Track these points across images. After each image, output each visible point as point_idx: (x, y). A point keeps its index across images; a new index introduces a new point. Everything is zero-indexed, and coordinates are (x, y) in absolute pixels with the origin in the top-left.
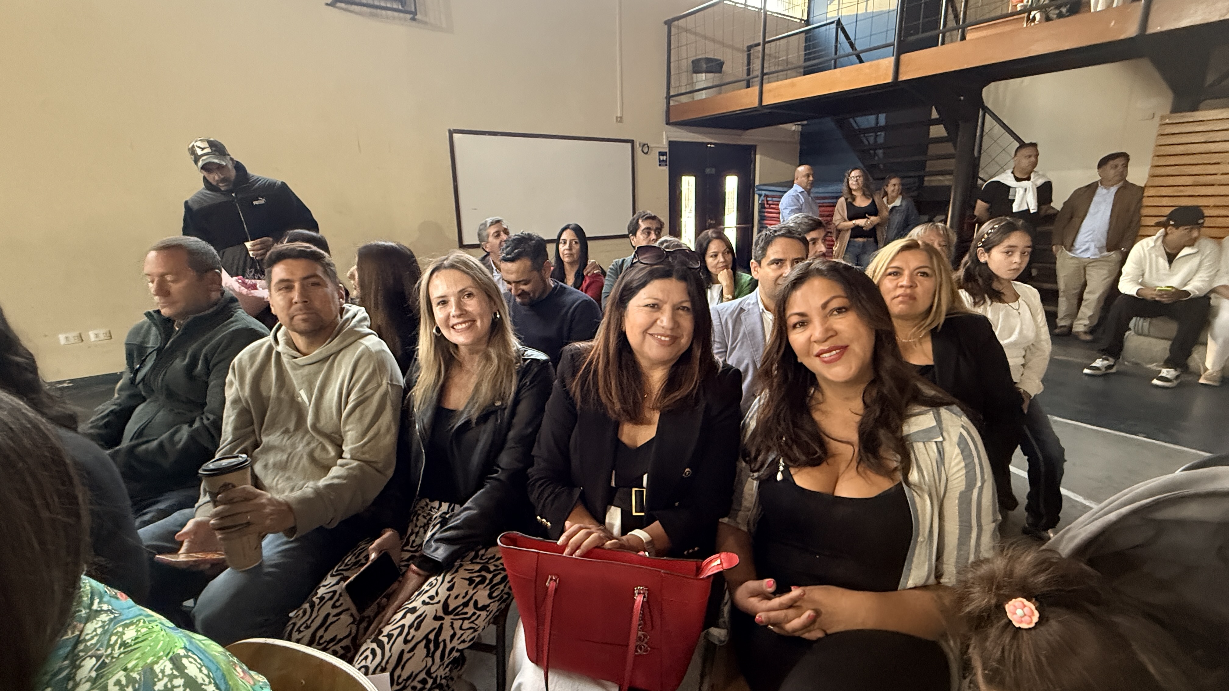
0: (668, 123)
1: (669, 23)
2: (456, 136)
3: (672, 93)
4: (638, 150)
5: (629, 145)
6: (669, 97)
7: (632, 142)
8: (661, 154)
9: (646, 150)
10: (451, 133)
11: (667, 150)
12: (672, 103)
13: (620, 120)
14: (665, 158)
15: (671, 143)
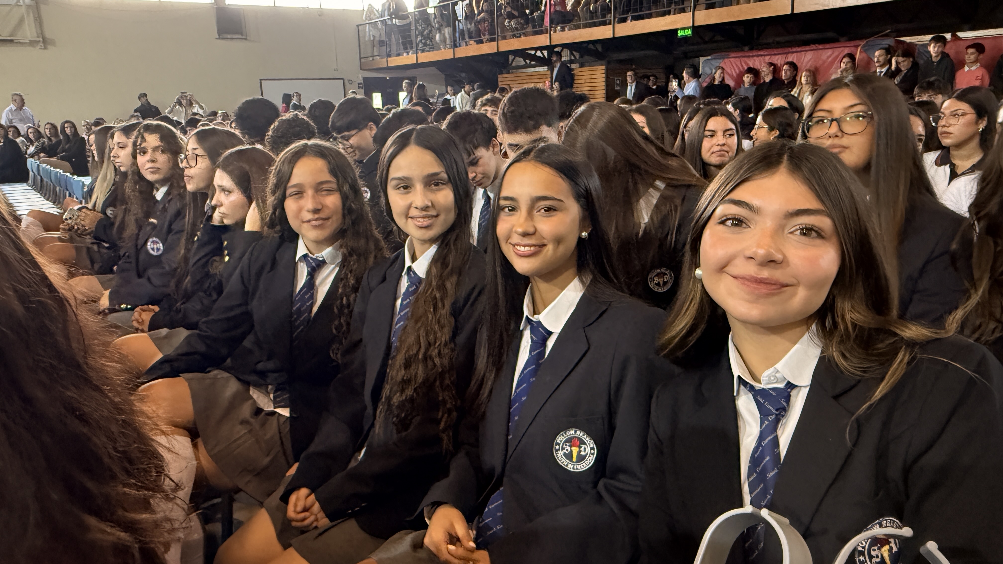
0: (361, 69)
1: (358, 26)
2: (262, 81)
3: (362, 56)
4: (346, 82)
5: (342, 81)
6: (360, 58)
7: (343, 79)
8: (359, 84)
9: (350, 82)
10: (261, 80)
11: (362, 82)
12: (363, 60)
13: (336, 70)
14: (361, 85)
15: (365, 79)
